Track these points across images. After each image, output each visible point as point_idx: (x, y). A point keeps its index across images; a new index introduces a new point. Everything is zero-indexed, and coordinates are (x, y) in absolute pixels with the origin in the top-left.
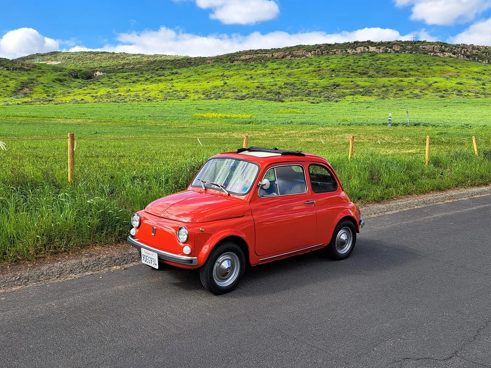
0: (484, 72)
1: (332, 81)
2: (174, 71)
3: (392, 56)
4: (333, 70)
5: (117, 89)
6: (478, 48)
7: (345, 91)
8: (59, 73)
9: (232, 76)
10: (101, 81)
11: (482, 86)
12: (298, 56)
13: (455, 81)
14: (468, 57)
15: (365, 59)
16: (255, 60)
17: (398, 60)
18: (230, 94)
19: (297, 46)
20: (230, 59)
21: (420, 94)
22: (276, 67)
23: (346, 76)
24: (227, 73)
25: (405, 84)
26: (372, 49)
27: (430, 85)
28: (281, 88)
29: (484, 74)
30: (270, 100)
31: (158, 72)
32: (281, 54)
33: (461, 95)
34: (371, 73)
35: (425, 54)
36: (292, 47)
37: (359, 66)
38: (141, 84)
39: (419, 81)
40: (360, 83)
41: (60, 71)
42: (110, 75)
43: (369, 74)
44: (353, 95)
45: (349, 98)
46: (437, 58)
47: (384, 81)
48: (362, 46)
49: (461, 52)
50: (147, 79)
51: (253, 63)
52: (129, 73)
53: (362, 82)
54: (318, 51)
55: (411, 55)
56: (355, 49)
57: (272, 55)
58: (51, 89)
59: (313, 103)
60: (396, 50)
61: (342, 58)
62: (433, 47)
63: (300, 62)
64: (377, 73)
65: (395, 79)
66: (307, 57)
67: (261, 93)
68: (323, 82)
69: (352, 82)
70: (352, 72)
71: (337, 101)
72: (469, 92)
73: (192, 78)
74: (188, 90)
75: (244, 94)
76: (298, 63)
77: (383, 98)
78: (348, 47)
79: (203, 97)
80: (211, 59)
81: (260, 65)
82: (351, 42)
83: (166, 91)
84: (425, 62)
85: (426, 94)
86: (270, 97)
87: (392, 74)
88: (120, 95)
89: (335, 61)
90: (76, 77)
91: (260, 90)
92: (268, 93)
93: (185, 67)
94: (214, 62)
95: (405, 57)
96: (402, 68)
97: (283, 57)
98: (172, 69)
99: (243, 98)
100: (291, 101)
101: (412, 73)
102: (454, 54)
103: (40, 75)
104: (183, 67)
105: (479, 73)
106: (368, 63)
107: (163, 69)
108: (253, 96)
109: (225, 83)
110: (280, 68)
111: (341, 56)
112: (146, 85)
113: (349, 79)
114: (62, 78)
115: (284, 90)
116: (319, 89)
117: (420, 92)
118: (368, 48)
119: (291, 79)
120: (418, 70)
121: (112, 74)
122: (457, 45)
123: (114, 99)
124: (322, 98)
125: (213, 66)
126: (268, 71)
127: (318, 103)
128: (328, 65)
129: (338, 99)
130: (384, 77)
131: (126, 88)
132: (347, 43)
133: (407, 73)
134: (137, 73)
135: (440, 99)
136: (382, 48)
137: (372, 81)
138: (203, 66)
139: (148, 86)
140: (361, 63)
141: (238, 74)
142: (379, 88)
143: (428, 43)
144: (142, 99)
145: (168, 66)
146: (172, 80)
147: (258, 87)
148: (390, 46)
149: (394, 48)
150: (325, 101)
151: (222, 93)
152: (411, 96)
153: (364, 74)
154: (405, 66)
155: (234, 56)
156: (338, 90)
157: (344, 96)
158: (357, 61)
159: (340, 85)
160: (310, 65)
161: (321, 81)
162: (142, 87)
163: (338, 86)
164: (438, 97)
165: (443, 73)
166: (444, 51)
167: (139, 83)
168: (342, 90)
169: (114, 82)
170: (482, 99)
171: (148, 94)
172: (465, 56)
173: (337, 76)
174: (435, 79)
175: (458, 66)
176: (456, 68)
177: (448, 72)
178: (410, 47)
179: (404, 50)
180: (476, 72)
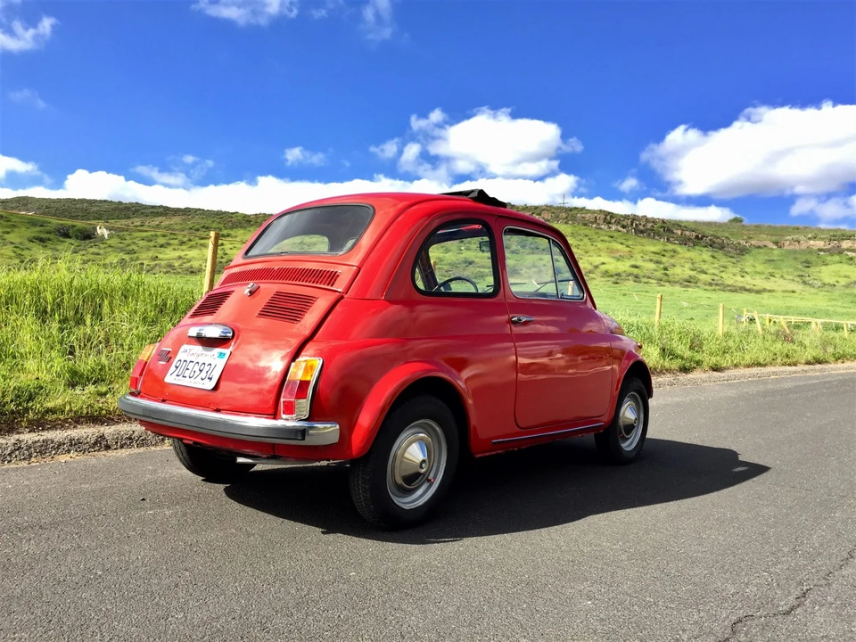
0: (665, 253)
1: (462, 256)
2: (225, 232)
5: (135, 255)
6: (654, 221)
7: (482, 270)
8: (38, 229)
13: (628, 263)
27: (596, 267)
29: (664, 255)
31: (198, 233)
33: (640, 282)
35: (585, 225)
38: (174, 249)
41: (41, 226)
42: (121, 234)
46: (600, 232)
49: (632, 225)
50: (182, 243)
52: (153, 233)
58: (25, 253)
60: (546, 217)
62: (596, 217)
64: (523, 247)
72: (649, 278)
84: (586, 236)
85: (594, 279)
88: (143, 264)
90: (67, 235)
93: (241, 227)
98: (220, 230)
102: (624, 227)
103: (8, 230)
104: (237, 227)
105: (658, 254)
112: (182, 250)
114: (43, 236)
121: (125, 233)
122: (626, 215)
130: (533, 253)
131: (150, 254)
134: (165, 233)
135: (613, 285)
139: (186, 253)
143: (588, 210)
144: (180, 270)
145: (215, 225)
148: (539, 212)
149: (543, 215)
156: (473, 269)
159: (474, 262)
161: (447, 255)
162: (177, 254)
163: (470, 263)
164: (610, 283)
165: (611, 252)
166: (610, 223)
167: (171, 248)
168: (478, 269)
169: (129, 245)
170: (668, 288)
171: (189, 264)
172: (639, 232)
173: (468, 249)
174: (602, 259)
175: (630, 243)
176: (628, 246)
177: (618, 251)
178: (564, 215)
179: (557, 218)
180: (653, 253)
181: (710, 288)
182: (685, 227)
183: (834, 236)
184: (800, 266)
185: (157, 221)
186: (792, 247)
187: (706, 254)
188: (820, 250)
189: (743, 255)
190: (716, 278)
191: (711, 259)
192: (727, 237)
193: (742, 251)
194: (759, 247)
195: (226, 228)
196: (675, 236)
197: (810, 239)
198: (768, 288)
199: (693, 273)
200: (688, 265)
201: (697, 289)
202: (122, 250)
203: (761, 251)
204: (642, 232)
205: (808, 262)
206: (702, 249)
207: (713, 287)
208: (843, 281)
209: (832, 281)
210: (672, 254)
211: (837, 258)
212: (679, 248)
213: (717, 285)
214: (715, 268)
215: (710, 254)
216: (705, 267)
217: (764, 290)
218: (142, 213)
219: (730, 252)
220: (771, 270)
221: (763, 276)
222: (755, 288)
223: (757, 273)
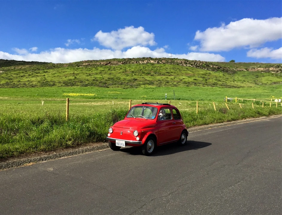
0: (206, 74)
1: (133, 77)
2: (46, 71)
3: (162, 65)
4: (133, 72)
5: (12, 80)
6: (202, 62)
7: (140, 82)
9: (79, 74)
10: (2, 76)
11: (205, 81)
12: (114, 64)
13: (193, 78)
15: (148, 67)
16: (91, 65)
17: (165, 67)
18: (79, 84)
19: (113, 59)
20: (77, 65)
21: (177, 84)
22: (102, 69)
23: (140, 75)
24: (76, 72)
25: (169, 79)
26: (152, 62)
27: (181, 80)
28: (106, 80)
29: (206, 75)
30: (101, 87)
31: (36, 71)
32: (105, 63)
33: (196, 85)
34: (152, 74)
35: (178, 64)
36: (111, 59)
37: (146, 70)
38: (26, 78)
39: (176, 78)
40: (147, 79)
42: (7, 72)
43: (151, 74)
44: (144, 85)
45: (143, 86)
46: (183, 67)
47: (159, 77)
48: (147, 60)
49: (195, 64)
50: (30, 75)
51: (90, 67)
52: (19, 72)
53: (148, 78)
54: (125, 62)
55: (171, 65)
56: (143, 61)
57: (100, 63)
59: (124, 88)
60: (163, 62)
61: (137, 66)
62: (182, 62)
64: (155, 73)
65: (164, 77)
66: (119, 65)
67: (96, 83)
68: (128, 78)
69: (143, 78)
70: (143, 73)
71: (136, 88)
72: (200, 84)
73: (56, 75)
74: (55, 81)
75: (86, 83)
76: (114, 68)
77: (159, 87)
78: (140, 60)
79: (64, 85)
80: (67, 64)
81: (94, 69)
82: (141, 58)
83: (42, 82)
84: (178, 69)
85: (180, 85)
86: (101, 85)
87: (163, 74)
88: (14, 84)
89: (134, 67)
91: (95, 81)
92: (100, 83)
93: (51, 69)
94: (68, 66)
95: (168, 66)
96: (167, 71)
97: (106, 65)
98: (44, 70)
99: (86, 85)
100: (112, 87)
101: (172, 74)
102: (192, 65)
104: (50, 68)
105: (204, 74)
106: (150, 69)
107: (39, 69)
108: (92, 84)
109: (76, 78)
110: (105, 70)
111: (136, 65)
112: (29, 78)
113: (141, 76)
115: (108, 81)
116: (126, 81)
117: (177, 83)
118: (150, 61)
119: (111, 76)
120: (175, 73)
121: (8, 72)
122: (192, 60)
123: (11, 86)
124: (129, 86)
125: (68, 69)
126: (98, 72)
127: (127, 88)
128: (130, 69)
129: (137, 87)
132: (139, 58)
134: (23, 71)
135: (187, 87)
136: (156, 61)
137: (153, 78)
138: (62, 68)
139: (31, 79)
140: (146, 69)
141: (82, 73)
142: (157, 81)
143: (179, 59)
144: (28, 86)
145: (41, 68)
147: (94, 80)
148: (161, 60)
149: (162, 61)
150: (130, 87)
151: (74, 83)
152: (173, 85)
153: (149, 74)
154: (168, 71)
155: (80, 63)
156: (136, 82)
157: (140, 85)
158: (145, 67)
159: (137, 79)
160: (121, 69)
161: (127, 77)
162: (27, 79)
163: (136, 80)
164: (186, 86)
165: (187, 74)
166: (187, 64)
167: (25, 77)
168: (139, 82)
169: (9, 77)
170: (206, 87)
171: (32, 83)
172: (197, 66)
173: (135, 75)
174: (184, 77)
175: (194, 71)
176: (193, 72)
177: (189, 74)
178: (170, 61)
179: (168, 62)
180: (202, 74)
181: (221, 87)
182: (214, 64)
183: (267, 66)
184: (254, 77)
185: (20, 67)
186: (252, 70)
187: (221, 74)
188: (262, 71)
189: (234, 74)
190: (224, 83)
191: (223, 76)
192: (229, 68)
193: (234, 72)
194: (240, 71)
195: (46, 69)
196: (210, 68)
197: (258, 67)
198: (242, 86)
199: (216, 81)
200: (215, 78)
201: (216, 88)
202: (7, 78)
203: (241, 72)
204: (198, 67)
205: (258, 76)
206: (220, 72)
207: (222, 87)
208: (269, 82)
209: (265, 82)
210: (209, 74)
211: (268, 74)
212: (211, 72)
213: (224, 85)
214: (224, 79)
215: (222, 74)
216: (220, 79)
217: (241, 87)
218: (15, 64)
219: (230, 73)
220: (244, 79)
221: (241, 82)
222: (238, 86)
223: (239, 80)
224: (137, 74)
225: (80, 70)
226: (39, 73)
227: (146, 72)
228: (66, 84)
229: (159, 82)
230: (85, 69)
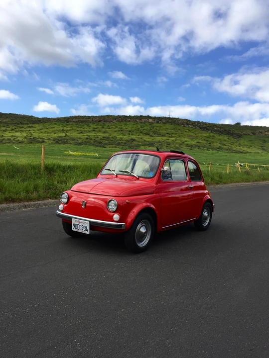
1: (130, 137)
2: (30, 125)
3: (162, 125)
4: (130, 131)
6: (206, 124)
7: (139, 143)
9: (69, 131)
11: (209, 145)
12: (108, 122)
13: (196, 141)
14: (201, 128)
15: (147, 126)
16: (82, 122)
17: (165, 127)
18: (71, 142)
19: (107, 116)
20: (66, 121)
22: (95, 127)
23: (138, 135)
24: (65, 128)
25: (170, 141)
26: (151, 120)
27: (183, 143)
28: (101, 139)
29: (210, 138)
30: (97, 146)
31: (19, 125)
32: (98, 119)
33: (200, 149)
34: (151, 134)
35: (179, 125)
36: (104, 116)
37: (144, 130)
39: (177, 140)
44: (144, 146)
46: (185, 128)
47: (159, 139)
48: (145, 118)
49: (197, 125)
50: (12, 130)
51: (80, 124)
53: (147, 138)
54: (120, 120)
55: (171, 125)
56: (141, 120)
57: (93, 120)
59: (122, 149)
61: (134, 124)
62: (183, 122)
63: (110, 125)
64: (155, 134)
65: (164, 138)
66: (113, 122)
67: (90, 142)
68: (125, 138)
69: (142, 138)
70: (141, 133)
72: (204, 147)
73: (43, 131)
74: (43, 138)
75: (80, 142)
77: (161, 149)
78: (137, 118)
79: (54, 142)
80: (54, 119)
81: (86, 126)
83: (28, 138)
84: (179, 130)
85: (183, 147)
86: (97, 144)
87: (163, 135)
89: (130, 126)
91: (89, 140)
92: (94, 142)
93: (37, 123)
94: (56, 121)
95: (168, 126)
96: (167, 132)
97: (99, 122)
98: (28, 124)
99: (80, 144)
100: (110, 147)
101: (173, 135)
102: (194, 126)
104: (35, 123)
105: (207, 137)
106: (149, 128)
108: (86, 143)
109: (66, 135)
110: (98, 128)
113: (140, 137)
115: (104, 141)
116: (124, 141)
117: (179, 146)
118: (148, 120)
119: (106, 135)
120: (176, 134)
124: (127, 147)
125: (55, 124)
126: (91, 129)
127: (126, 149)
128: (126, 128)
132: (136, 116)
133: (170, 135)
134: (4, 125)
136: (156, 120)
137: (152, 138)
138: (49, 123)
139: (15, 134)
140: (145, 128)
141: (73, 130)
142: (157, 143)
143: (180, 119)
144: (14, 142)
145: (25, 122)
146: (30, 131)
147: (87, 138)
148: (160, 119)
149: (162, 121)
151: (65, 140)
152: (175, 148)
153: (147, 134)
154: (169, 131)
155: (69, 118)
156: (135, 143)
157: (139, 146)
158: (142, 127)
160: (116, 127)
162: (11, 134)
163: (134, 140)
164: (189, 149)
165: (189, 136)
166: (189, 124)
167: (8, 132)
168: (137, 143)
170: (211, 151)
171: (17, 139)
173: (133, 135)
174: (186, 139)
175: (196, 133)
177: (192, 136)
178: (170, 121)
179: (168, 122)
180: (205, 137)
181: (227, 151)
182: (218, 126)
184: (262, 143)
186: (259, 135)
187: (226, 138)
189: (240, 138)
190: (229, 147)
191: (228, 139)
192: (234, 131)
193: (240, 136)
194: (246, 135)
195: (30, 123)
196: (214, 130)
197: (266, 132)
198: (249, 151)
199: (220, 145)
200: (219, 142)
201: (222, 152)
203: (248, 136)
205: (264, 141)
206: (224, 135)
210: (213, 137)
212: (215, 135)
213: (229, 150)
214: (229, 143)
216: (225, 143)
217: (247, 152)
219: (235, 137)
220: (250, 144)
221: (247, 147)
222: (244, 151)
223: (245, 145)
224: (135, 133)
225: (70, 126)
226: (23, 127)
227: (144, 132)
228: (57, 142)
229: (160, 143)
230: (75, 125)
